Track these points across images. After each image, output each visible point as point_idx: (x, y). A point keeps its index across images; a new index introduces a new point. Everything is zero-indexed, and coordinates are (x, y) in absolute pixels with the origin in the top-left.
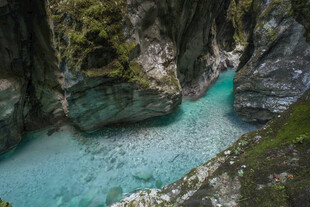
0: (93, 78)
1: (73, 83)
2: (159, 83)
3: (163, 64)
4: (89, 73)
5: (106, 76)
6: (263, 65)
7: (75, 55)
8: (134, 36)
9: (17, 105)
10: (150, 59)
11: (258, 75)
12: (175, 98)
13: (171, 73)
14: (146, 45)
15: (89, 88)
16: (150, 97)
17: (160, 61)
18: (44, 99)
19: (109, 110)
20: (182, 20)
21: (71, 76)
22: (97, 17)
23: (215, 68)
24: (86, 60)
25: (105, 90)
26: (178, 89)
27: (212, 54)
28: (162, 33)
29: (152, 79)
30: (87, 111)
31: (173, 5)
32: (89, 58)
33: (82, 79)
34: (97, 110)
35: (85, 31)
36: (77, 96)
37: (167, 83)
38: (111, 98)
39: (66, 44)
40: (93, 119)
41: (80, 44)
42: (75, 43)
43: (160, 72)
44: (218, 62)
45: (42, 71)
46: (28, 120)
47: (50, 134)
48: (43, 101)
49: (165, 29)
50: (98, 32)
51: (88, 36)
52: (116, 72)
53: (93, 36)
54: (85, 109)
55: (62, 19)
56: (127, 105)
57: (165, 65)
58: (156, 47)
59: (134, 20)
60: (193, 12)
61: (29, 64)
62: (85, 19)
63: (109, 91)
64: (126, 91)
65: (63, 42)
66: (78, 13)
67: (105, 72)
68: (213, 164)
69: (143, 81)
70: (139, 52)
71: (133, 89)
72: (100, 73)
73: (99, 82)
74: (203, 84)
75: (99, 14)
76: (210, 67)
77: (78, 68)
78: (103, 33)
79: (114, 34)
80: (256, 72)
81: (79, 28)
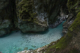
0: (24, 21)
1: (20, 22)
2: (42, 23)
5: (27, 21)
6: (71, 21)
7: (20, 16)
8: (36, 11)
10: (40, 17)
13: (46, 21)
14: (40, 13)
15: (24, 23)
16: (39, 27)
17: (43, 17)
19: (29, 29)
20: (50, 7)
21: (20, 20)
22: (26, 7)
23: (61, 20)
28: (44, 10)
29: (40, 22)
30: (24, 28)
31: (47, 3)
32: (23, 17)
34: (26, 28)
35: (23, 10)
38: (29, 26)
40: (25, 30)
41: (22, 13)
42: (20, 13)
43: (43, 20)
48: (16, 25)
52: (30, 20)
54: (23, 28)
55: (18, 7)
59: (36, 7)
60: (54, 5)
61: (13, 16)
62: (23, 8)
63: (28, 24)
65: (18, 12)
66: (21, 6)
67: (27, 20)
69: (37, 22)
70: (37, 15)
71: (34, 24)
73: (26, 22)
76: (59, 20)
77: (21, 19)
78: (27, 11)
79: (30, 11)
80: (69, 23)
81: (22, 10)
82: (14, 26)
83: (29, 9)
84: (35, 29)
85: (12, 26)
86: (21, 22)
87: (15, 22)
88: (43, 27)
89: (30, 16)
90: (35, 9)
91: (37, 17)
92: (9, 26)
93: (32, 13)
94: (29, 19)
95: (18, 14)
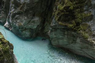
0: (61, 25)
1: (54, 24)
4: (60, 23)
5: (66, 26)
7: (57, 14)
15: (58, 29)
21: (54, 22)
22: (72, 1)
25: (64, 32)
30: (56, 38)
32: (62, 17)
33: (57, 24)
34: (59, 39)
35: (64, 6)
36: (53, 30)
38: (66, 36)
42: (59, 10)
45: (49, 17)
47: (43, 40)
50: (69, 7)
51: (64, 8)
52: (71, 25)
53: (67, 8)
54: (55, 36)
56: (72, 43)
62: (66, 1)
63: (66, 33)
64: (74, 36)
65: (56, 9)
67: (66, 24)
70: (91, 19)
71: (77, 37)
72: (64, 24)
73: (63, 27)
78: (71, 8)
82: (43, 28)
83: (76, 4)
84: (77, 47)
85: (40, 28)
86: (56, 26)
87: (46, 23)
89: (74, 17)
90: (91, 5)
91: (89, 23)
92: (37, 28)
93: (81, 12)
94: (71, 23)
95: (55, 12)
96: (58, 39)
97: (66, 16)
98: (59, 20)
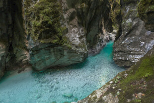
0: (44, 43)
1: (34, 46)
2: (77, 47)
3: (79, 38)
4: (42, 41)
5: (50, 43)
6: (127, 39)
7: (35, 32)
8: (65, 24)
9: (3, 57)
10: (73, 35)
11: (124, 44)
12: (85, 54)
13: (83, 42)
14: (71, 28)
15: (41, 49)
16: (72, 54)
17: (78, 36)
18: (17, 54)
19: (51, 60)
20: (88, 18)
21: (33, 43)
22: (47, 14)
23: (104, 40)
24: (40, 35)
25: (50, 50)
26: (86, 50)
27: (102, 33)
28: (78, 23)
29: (73, 45)
30: (40, 61)
31: (84, 11)
32: (43, 34)
33: (38, 44)
35: (41, 21)
36: (35, 52)
37: (81, 47)
38: (53, 54)
39: (31, 27)
40: (43, 64)
41: (39, 27)
42: (36, 26)
43: (77, 41)
44: (105, 38)
45: (18, 40)
46: (8, 64)
47: (19, 72)
49: (80, 22)
50: (47, 22)
51: (42, 23)
52: (56, 41)
53: (45, 23)
54: (38, 59)
55: (30, 14)
56: (60, 57)
57: (80, 38)
58: (76, 30)
59: (65, 16)
60: (93, 14)
61: (11, 36)
62: (41, 15)
63: (52, 50)
64: (60, 51)
65: (30, 25)
66: (38, 12)
67: (50, 41)
68: (104, 88)
69: (69, 46)
70: (67, 32)
71: (64, 50)
72: (47, 41)
73: (47, 46)
74: (98, 48)
75: (49, 13)
76: (101, 40)
77: (36, 39)
78: (50, 22)
79: (55, 22)
80: (123, 42)
81: (38, 19)
83: (53, 18)
84: (65, 60)
86: (37, 46)
88: (81, 53)
89: (55, 32)
90: (64, 19)
91: (67, 35)
94: (55, 39)
96: (44, 60)
97: (47, 32)
98: (39, 38)
